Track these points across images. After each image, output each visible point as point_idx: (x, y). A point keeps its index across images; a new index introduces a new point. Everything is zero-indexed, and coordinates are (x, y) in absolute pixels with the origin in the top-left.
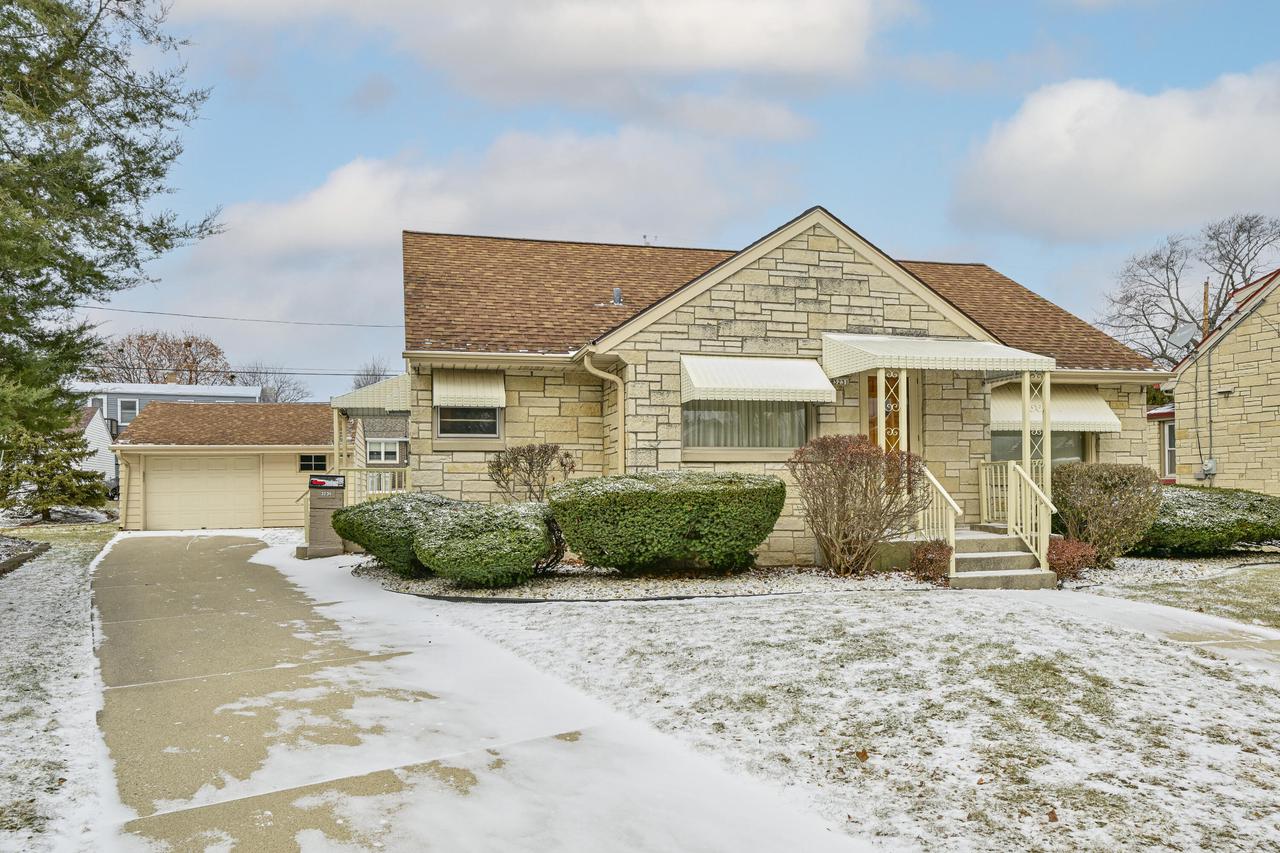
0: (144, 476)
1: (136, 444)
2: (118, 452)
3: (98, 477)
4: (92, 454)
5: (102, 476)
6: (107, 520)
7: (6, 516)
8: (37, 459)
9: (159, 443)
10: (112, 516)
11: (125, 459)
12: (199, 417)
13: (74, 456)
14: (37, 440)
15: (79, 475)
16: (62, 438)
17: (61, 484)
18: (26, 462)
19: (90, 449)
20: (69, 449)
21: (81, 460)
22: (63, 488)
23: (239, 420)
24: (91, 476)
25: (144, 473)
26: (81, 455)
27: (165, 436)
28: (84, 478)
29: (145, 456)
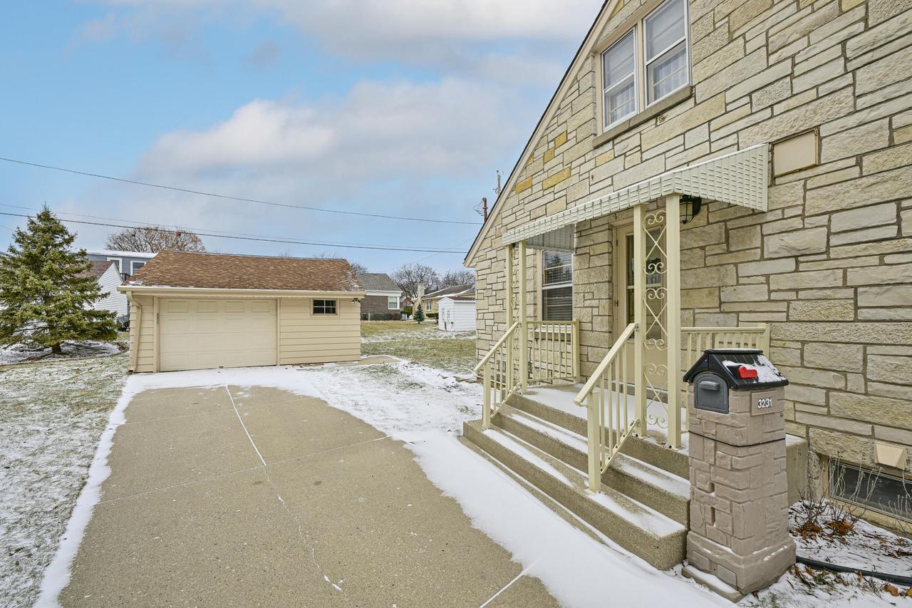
0: (158, 318)
1: (151, 285)
2: (129, 293)
3: (109, 316)
4: (105, 296)
5: (113, 315)
6: (119, 351)
7: (15, 349)
8: (47, 299)
9: (176, 285)
10: (123, 348)
11: (138, 300)
12: (213, 264)
13: (85, 297)
14: (45, 283)
15: (91, 314)
16: (73, 282)
17: (70, 321)
18: (34, 302)
19: (103, 291)
20: (82, 291)
21: (94, 301)
22: (73, 325)
23: (252, 268)
24: (103, 315)
25: (158, 314)
26: (93, 297)
27: (181, 279)
28: (96, 317)
29: (159, 298)
